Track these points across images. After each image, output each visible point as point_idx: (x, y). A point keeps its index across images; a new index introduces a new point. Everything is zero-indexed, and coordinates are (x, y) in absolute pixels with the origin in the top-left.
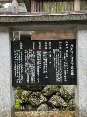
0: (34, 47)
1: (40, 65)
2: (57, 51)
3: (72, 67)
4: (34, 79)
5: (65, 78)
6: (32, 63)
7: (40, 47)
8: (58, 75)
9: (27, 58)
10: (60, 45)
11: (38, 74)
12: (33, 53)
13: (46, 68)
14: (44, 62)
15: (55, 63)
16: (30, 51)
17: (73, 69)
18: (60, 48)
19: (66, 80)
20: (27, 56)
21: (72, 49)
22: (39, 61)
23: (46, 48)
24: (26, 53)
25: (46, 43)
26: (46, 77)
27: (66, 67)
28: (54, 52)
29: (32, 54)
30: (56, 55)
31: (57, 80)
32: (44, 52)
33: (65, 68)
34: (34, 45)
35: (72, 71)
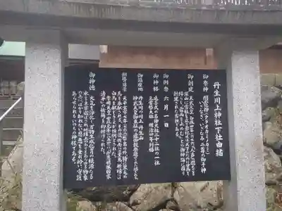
0: (125, 85)
1: (141, 132)
2: (184, 97)
3: (219, 137)
4: (125, 167)
5: (204, 164)
6: (120, 126)
7: (140, 85)
8: (185, 157)
9: (106, 113)
10: (191, 83)
11: (136, 155)
12: (122, 101)
13: (157, 139)
14: (151, 125)
15: (179, 127)
16: (116, 96)
17: (221, 141)
18: (191, 89)
19: (205, 170)
20: (106, 107)
21: (217, 93)
22: (138, 120)
23: (156, 89)
24: (103, 99)
25: (156, 76)
26: (157, 163)
27: (204, 136)
28: (176, 99)
29: (120, 103)
30: (179, 105)
31: (183, 169)
32: (151, 98)
33: (202, 139)
34: (124, 79)
35: (220, 145)
